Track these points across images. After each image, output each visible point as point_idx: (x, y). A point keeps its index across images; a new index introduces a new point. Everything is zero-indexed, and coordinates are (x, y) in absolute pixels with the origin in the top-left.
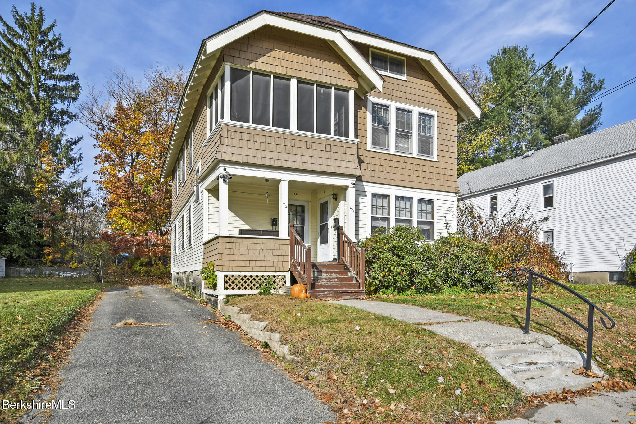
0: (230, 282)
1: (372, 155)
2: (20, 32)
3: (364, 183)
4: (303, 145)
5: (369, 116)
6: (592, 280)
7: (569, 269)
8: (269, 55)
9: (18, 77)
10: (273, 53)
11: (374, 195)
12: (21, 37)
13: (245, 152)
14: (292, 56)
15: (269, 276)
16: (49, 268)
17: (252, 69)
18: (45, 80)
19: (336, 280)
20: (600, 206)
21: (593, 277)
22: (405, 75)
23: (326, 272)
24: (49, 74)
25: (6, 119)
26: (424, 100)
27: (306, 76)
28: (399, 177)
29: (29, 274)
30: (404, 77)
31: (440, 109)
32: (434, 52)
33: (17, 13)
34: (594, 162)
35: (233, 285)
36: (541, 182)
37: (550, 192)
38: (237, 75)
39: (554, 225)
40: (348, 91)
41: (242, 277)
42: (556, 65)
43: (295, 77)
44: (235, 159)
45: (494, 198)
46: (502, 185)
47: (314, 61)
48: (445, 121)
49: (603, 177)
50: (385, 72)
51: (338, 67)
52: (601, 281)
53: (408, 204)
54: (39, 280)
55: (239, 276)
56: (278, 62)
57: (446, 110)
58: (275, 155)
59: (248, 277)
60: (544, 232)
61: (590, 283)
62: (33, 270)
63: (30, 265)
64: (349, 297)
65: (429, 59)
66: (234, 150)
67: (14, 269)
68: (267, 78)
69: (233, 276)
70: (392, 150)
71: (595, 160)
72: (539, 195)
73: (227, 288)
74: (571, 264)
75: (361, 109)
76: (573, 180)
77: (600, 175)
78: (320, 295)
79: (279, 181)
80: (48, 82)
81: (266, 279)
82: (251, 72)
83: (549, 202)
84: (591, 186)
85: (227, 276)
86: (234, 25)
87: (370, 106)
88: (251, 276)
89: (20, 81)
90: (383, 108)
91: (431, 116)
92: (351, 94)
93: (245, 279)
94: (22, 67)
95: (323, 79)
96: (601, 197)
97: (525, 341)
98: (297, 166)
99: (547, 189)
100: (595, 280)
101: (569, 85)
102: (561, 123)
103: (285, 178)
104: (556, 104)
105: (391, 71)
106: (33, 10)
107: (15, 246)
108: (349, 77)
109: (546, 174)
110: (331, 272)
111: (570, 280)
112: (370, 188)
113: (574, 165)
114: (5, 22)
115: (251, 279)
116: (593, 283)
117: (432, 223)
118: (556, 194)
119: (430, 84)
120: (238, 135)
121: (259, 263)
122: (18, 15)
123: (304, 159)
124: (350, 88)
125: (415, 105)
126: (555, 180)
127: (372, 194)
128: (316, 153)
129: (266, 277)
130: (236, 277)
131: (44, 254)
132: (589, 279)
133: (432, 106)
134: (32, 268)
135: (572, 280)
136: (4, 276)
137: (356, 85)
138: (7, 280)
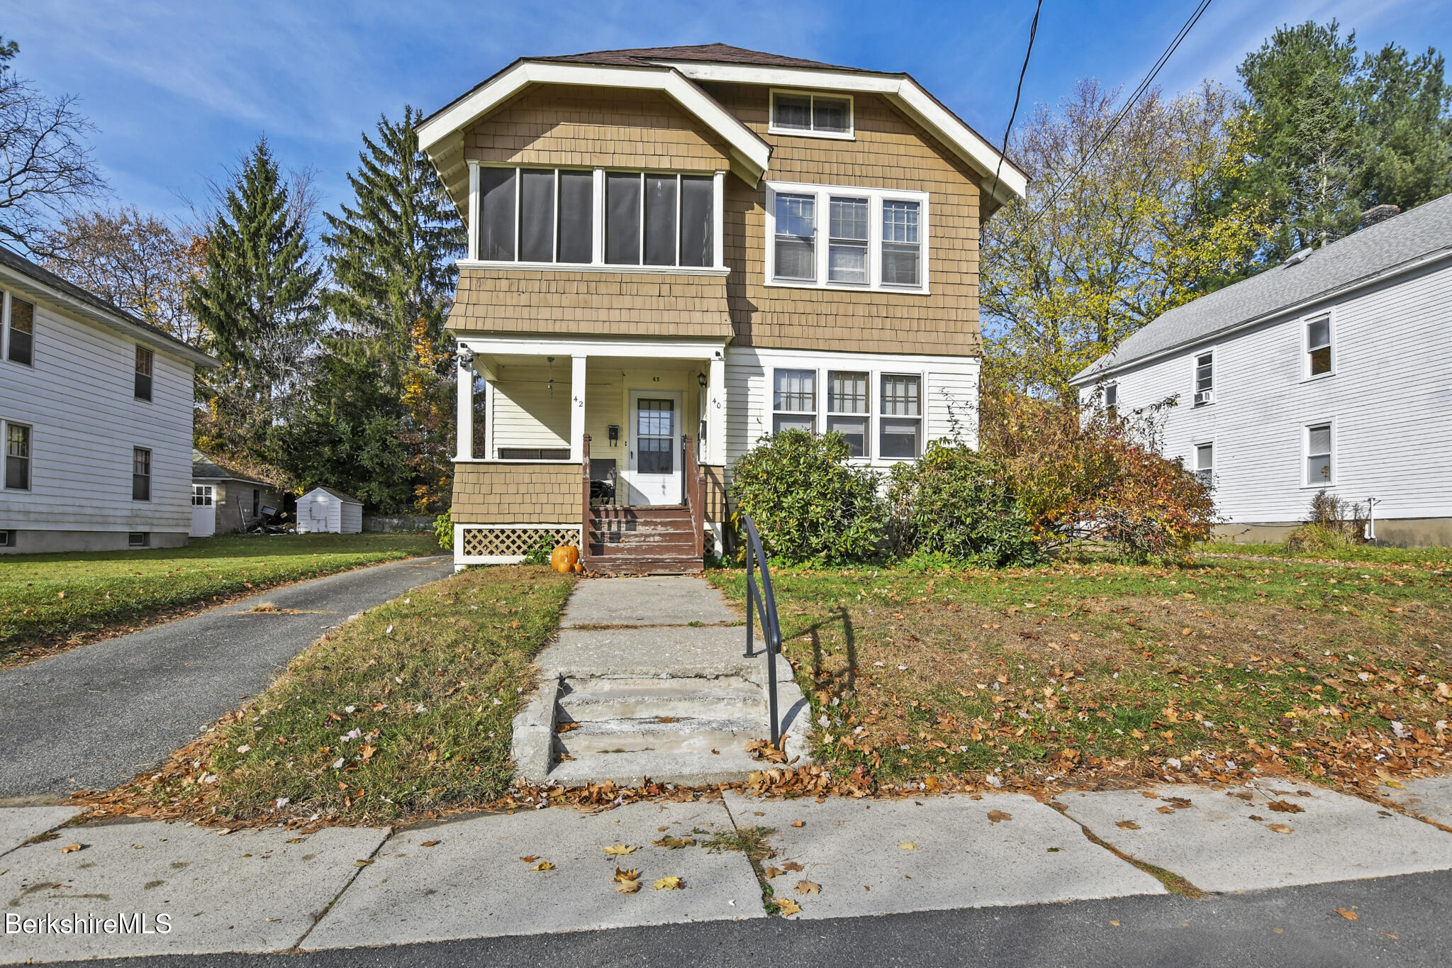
0: (474, 542)
1: (774, 294)
2: (390, 153)
3: (758, 351)
4: (615, 288)
5: (770, 221)
6: (1419, 538)
7: (1366, 513)
8: (548, 134)
9: (380, 222)
10: (556, 131)
11: (779, 372)
12: (391, 160)
13: (501, 312)
14: (592, 130)
15: (547, 531)
16: (423, 518)
17: (518, 164)
18: (425, 222)
19: (657, 538)
20: (1438, 363)
21: (1421, 529)
22: (852, 129)
23: (646, 524)
24: (430, 210)
25: (364, 291)
26: (898, 173)
27: (620, 162)
28: (838, 333)
29: (395, 528)
30: (849, 134)
31: (933, 187)
32: (904, 74)
33: (387, 125)
34: (1419, 263)
35: (480, 548)
36: (1302, 319)
37: (1324, 338)
38: (492, 178)
39: (1333, 414)
40: (711, 178)
41: (498, 532)
42: (1404, 51)
43: (599, 167)
44: (479, 327)
45: (1206, 360)
46: (1218, 332)
47: (635, 132)
48: (947, 210)
49: (1443, 295)
50: (805, 131)
51: (689, 136)
52: (1441, 539)
53: (861, 385)
54: (407, 537)
55: (491, 531)
56: (567, 145)
57: (950, 188)
58: (557, 313)
59: (508, 532)
60: (1312, 430)
61: (1413, 544)
62: (401, 521)
63: (397, 512)
64: (667, 572)
65: (895, 90)
66: (480, 311)
67: (375, 521)
68: (549, 176)
69: (480, 531)
70: (822, 281)
71: (1421, 257)
72: (1296, 348)
73: (469, 553)
74: (1370, 500)
75: (753, 209)
76: (1373, 308)
77: (1438, 292)
78: (604, 567)
79: (568, 360)
80: (432, 224)
81: (541, 537)
82: (518, 171)
83: (1322, 361)
84: (1415, 319)
85: (469, 531)
86: (467, 94)
87: (770, 200)
88: (514, 531)
89: (386, 229)
90: (801, 200)
91: (916, 205)
92: (718, 183)
93: (503, 537)
94: (388, 207)
95: (654, 163)
96: (1438, 342)
97: (706, 672)
98: (599, 329)
99: (1318, 331)
100: (1427, 537)
101: (1436, 91)
102: (1410, 179)
103: (579, 352)
104: (1397, 138)
105: (820, 125)
106: (408, 117)
107: (374, 485)
108: (710, 151)
109: (1310, 298)
110: (656, 524)
111: (1367, 536)
112: (770, 360)
113: (1374, 273)
114: (370, 142)
115: (514, 537)
116: (1421, 544)
117: (917, 422)
118: (1336, 341)
119: (913, 139)
120: (489, 284)
121: (527, 508)
122: (388, 128)
123: (615, 315)
124: (714, 172)
125: (873, 186)
126: (1334, 312)
127: (775, 370)
128: (638, 302)
129: (542, 532)
130: (485, 532)
131: (417, 497)
132: (1411, 534)
133: (920, 184)
134: (399, 518)
135: (1373, 536)
136: (360, 530)
137: (726, 165)
138: (366, 536)
